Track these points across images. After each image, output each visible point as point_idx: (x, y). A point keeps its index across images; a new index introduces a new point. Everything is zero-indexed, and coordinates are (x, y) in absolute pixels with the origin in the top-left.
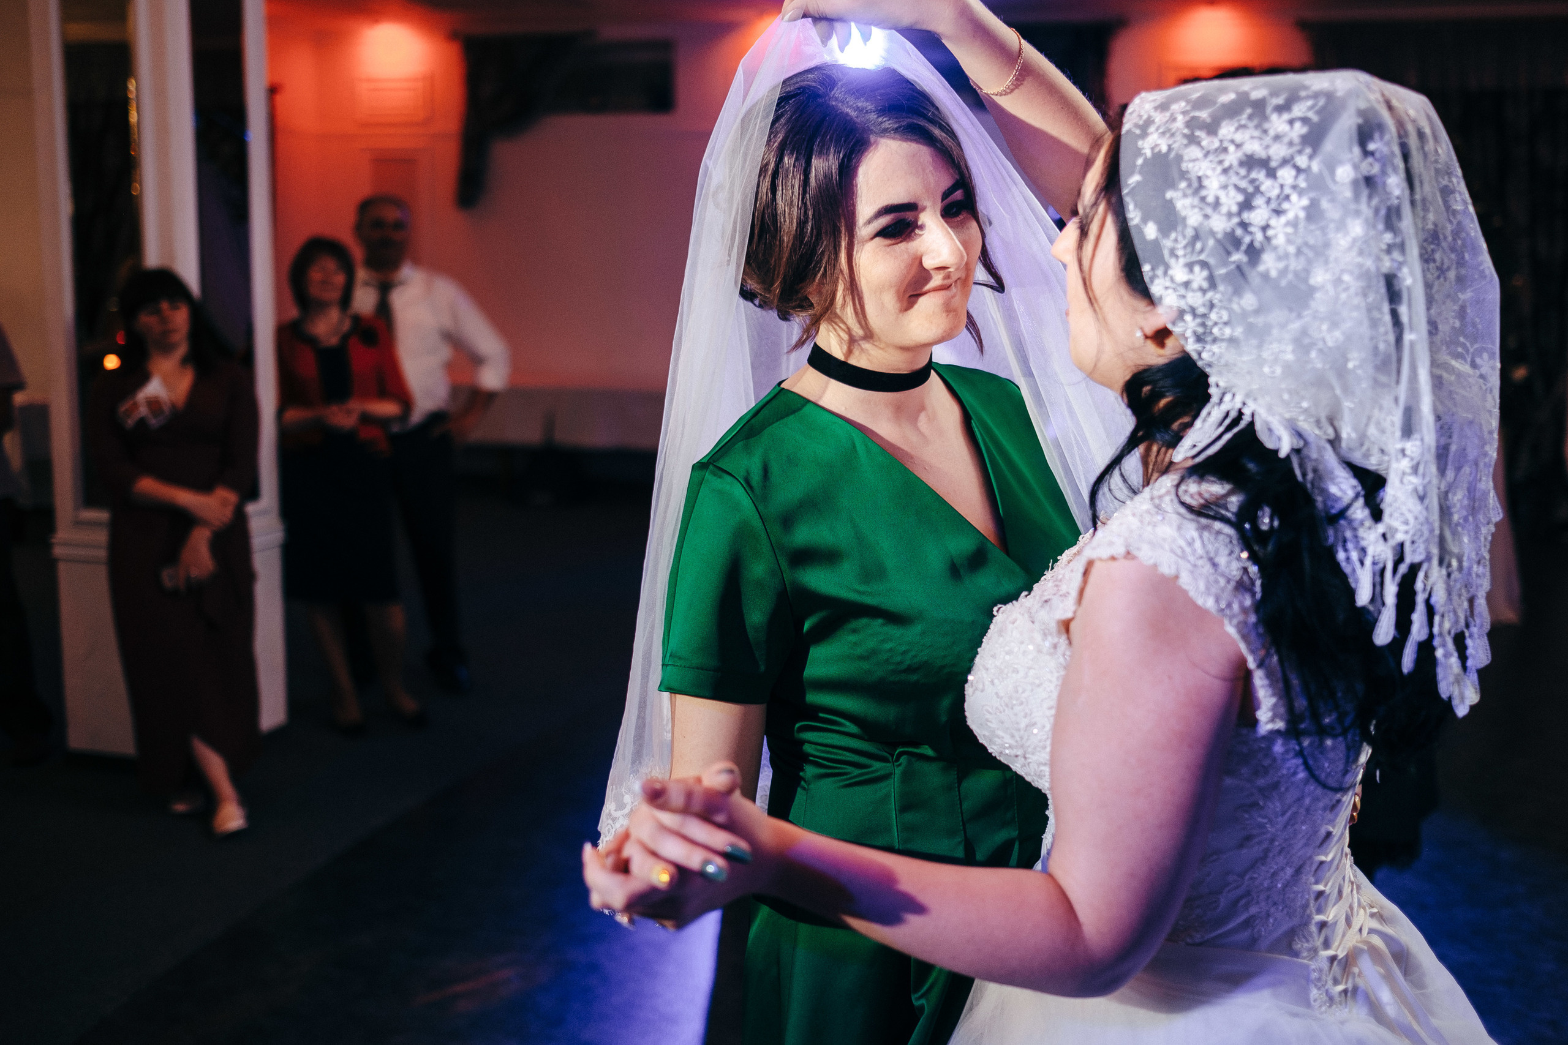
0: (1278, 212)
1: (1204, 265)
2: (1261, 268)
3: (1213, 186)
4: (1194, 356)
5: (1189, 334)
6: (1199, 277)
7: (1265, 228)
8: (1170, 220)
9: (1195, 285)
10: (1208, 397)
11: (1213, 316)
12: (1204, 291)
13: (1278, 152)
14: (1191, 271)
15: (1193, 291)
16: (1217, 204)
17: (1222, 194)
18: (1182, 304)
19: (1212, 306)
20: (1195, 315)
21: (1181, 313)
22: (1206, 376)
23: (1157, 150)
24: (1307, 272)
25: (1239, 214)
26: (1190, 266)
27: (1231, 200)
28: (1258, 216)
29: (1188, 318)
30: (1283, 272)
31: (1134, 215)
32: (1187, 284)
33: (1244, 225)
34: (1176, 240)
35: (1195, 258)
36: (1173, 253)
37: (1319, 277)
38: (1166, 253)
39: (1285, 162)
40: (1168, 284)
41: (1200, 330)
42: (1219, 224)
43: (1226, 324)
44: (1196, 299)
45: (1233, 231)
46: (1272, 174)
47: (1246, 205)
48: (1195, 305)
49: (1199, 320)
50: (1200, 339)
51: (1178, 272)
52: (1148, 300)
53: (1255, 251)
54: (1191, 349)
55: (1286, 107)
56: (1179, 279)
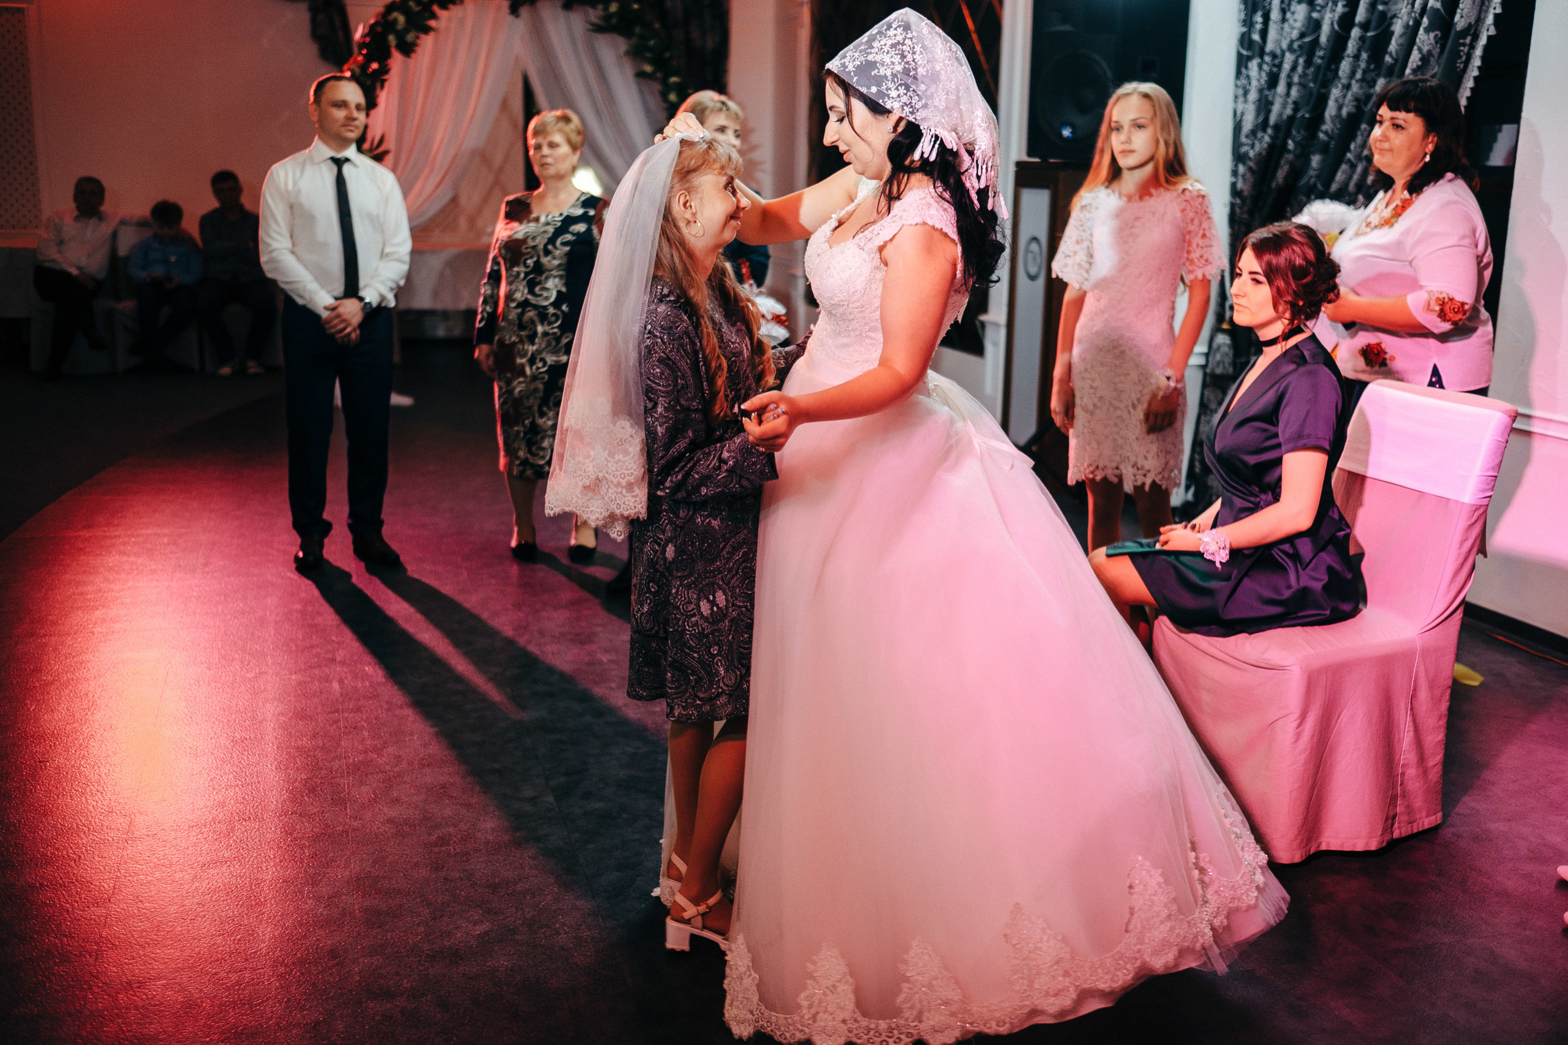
0: (914, 53)
1: (901, 85)
2: (920, 74)
3: (887, 59)
4: (913, 121)
5: (908, 114)
6: (902, 90)
7: (914, 60)
8: (879, 80)
9: (902, 94)
10: (922, 135)
11: (913, 101)
12: (906, 94)
13: (900, 38)
15: (902, 96)
16: (893, 63)
17: (892, 59)
18: (901, 104)
19: (911, 97)
20: (907, 105)
22: (918, 126)
23: (856, 66)
24: (934, 67)
25: (903, 61)
26: (897, 89)
27: (897, 59)
28: (909, 58)
29: (905, 108)
30: (927, 71)
31: (864, 90)
32: (899, 96)
33: (907, 63)
34: (886, 84)
36: (888, 89)
37: (938, 68)
38: (885, 92)
39: (904, 40)
40: (892, 102)
41: (911, 110)
44: (905, 99)
45: (905, 67)
46: (903, 44)
47: (903, 57)
50: (912, 113)
51: (893, 93)
52: (888, 112)
53: (915, 69)
54: (911, 118)
55: (889, 27)
56: (895, 96)
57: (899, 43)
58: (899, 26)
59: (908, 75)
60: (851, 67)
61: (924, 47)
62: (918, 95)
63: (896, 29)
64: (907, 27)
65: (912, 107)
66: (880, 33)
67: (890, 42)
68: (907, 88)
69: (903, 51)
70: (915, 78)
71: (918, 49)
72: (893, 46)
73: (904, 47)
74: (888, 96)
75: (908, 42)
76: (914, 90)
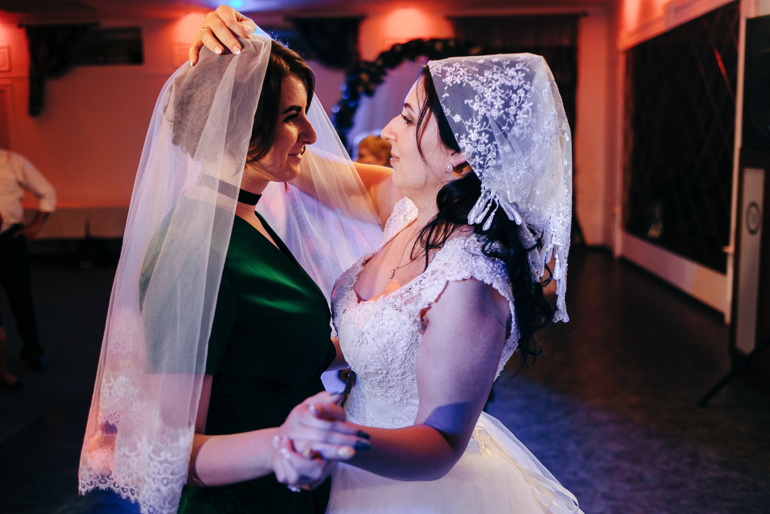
0: (520, 108)
1: (487, 132)
2: (512, 133)
3: (489, 97)
4: (478, 175)
5: (477, 164)
6: (484, 138)
7: (515, 115)
8: (468, 113)
9: (482, 141)
11: (489, 156)
12: (486, 144)
13: (515, 83)
14: (481, 135)
15: (481, 144)
16: (492, 105)
17: (494, 101)
18: (475, 151)
19: (489, 150)
20: (480, 156)
21: (474, 155)
23: (454, 83)
24: (531, 135)
25: (504, 109)
26: (480, 133)
27: (499, 103)
28: (512, 110)
29: (477, 157)
30: (522, 135)
31: (447, 112)
32: (478, 141)
33: (507, 114)
34: (472, 121)
35: (482, 129)
36: (471, 127)
38: (467, 128)
39: (519, 88)
40: (468, 142)
41: (482, 162)
42: (495, 113)
43: (494, 159)
44: (481, 148)
45: (502, 116)
46: (515, 92)
48: (481, 151)
49: (482, 158)
50: (481, 167)
51: (474, 136)
52: (457, 150)
53: (511, 126)
54: (477, 171)
55: (512, 64)
56: (473, 139)
57: (511, 88)
58: (522, 71)
59: (500, 127)
60: (448, 80)
61: (534, 108)
62: (497, 152)
63: (517, 71)
64: (529, 77)
65: (484, 160)
66: (499, 64)
67: (502, 81)
68: (491, 139)
69: (510, 99)
70: (505, 134)
71: (526, 106)
72: (503, 87)
73: (514, 95)
74: (468, 134)
75: (521, 92)
76: (496, 145)
